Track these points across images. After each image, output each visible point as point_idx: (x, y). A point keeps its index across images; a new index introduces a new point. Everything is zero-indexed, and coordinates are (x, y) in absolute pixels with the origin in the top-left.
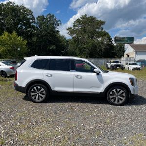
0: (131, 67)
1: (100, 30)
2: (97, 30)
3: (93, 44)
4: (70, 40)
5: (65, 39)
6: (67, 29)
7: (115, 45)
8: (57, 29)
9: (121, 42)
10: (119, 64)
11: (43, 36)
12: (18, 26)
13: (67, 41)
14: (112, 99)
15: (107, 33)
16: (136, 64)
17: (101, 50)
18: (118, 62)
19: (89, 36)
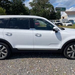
0: (67, 24)
1: (48, 3)
2: (46, 3)
3: (44, 11)
4: (31, 9)
5: (28, 9)
6: (29, 3)
7: (56, 12)
8: (23, 3)
9: (59, 11)
10: (60, 22)
11: (15, 7)
12: (1, 2)
13: (30, 10)
14: (69, 54)
15: (52, 5)
16: (69, 22)
17: (48, 15)
18: (59, 21)
19: (42, 7)
